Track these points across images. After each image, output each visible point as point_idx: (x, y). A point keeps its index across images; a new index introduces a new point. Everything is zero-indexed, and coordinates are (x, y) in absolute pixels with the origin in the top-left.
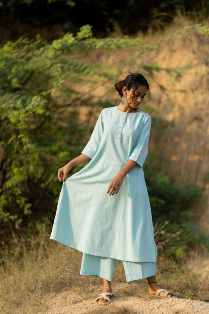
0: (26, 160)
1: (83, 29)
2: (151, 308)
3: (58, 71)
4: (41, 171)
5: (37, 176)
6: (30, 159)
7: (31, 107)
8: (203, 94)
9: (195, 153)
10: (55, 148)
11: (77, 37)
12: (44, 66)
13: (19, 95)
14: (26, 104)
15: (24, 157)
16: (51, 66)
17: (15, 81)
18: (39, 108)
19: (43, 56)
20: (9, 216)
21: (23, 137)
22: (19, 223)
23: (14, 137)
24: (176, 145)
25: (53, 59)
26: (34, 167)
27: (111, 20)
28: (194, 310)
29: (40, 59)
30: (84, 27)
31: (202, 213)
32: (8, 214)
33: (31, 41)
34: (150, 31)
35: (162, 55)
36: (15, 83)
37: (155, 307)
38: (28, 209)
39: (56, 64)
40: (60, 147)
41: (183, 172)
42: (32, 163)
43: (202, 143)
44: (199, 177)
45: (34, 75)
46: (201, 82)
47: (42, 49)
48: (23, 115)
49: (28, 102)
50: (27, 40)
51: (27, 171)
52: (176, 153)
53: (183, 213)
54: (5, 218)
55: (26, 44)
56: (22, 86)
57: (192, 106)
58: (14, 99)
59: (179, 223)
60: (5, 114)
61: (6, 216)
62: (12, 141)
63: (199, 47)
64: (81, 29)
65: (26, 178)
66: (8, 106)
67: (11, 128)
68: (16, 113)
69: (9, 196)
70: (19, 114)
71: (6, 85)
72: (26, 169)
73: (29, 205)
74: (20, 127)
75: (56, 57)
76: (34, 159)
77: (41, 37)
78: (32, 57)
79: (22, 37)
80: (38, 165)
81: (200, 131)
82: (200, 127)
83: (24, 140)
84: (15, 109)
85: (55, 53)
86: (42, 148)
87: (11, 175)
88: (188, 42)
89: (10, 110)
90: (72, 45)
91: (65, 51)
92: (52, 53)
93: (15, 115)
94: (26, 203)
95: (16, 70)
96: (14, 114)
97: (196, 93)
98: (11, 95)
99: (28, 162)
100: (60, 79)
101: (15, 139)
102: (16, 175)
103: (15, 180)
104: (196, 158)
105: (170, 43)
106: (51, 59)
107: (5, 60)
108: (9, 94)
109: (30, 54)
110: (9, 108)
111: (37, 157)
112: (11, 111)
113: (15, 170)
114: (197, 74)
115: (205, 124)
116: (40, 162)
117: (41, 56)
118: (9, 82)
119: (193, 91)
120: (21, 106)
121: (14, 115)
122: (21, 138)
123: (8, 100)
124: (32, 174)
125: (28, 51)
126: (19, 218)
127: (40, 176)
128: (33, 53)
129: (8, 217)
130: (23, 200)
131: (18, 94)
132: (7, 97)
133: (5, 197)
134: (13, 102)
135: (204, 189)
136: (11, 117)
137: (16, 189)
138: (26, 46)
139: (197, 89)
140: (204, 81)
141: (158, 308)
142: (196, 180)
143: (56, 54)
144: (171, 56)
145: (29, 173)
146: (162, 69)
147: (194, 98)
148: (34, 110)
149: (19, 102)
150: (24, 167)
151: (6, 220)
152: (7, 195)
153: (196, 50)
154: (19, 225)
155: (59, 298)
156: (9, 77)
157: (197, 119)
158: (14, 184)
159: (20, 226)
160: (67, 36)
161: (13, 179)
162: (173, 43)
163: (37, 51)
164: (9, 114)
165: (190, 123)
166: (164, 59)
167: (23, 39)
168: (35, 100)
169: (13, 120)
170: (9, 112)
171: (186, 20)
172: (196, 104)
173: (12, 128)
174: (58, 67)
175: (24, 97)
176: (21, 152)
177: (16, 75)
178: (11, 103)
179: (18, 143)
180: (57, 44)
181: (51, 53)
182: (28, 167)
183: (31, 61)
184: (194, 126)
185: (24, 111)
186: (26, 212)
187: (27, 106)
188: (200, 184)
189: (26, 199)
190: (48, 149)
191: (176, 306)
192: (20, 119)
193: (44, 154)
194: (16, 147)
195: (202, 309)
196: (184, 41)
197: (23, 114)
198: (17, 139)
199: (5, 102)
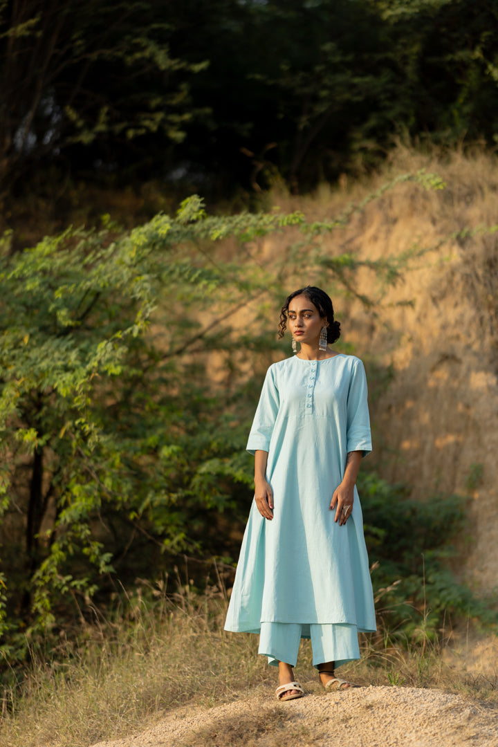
0: (96, 468)
1: (186, 204)
2: (326, 704)
3: (146, 289)
4: (127, 487)
5: (120, 498)
6: (103, 466)
7: (96, 364)
8: (456, 305)
9: (449, 430)
10: (152, 440)
11: (177, 219)
12: (117, 280)
13: (72, 342)
14: (87, 359)
15: (92, 463)
16: (131, 280)
17: (63, 313)
18: (112, 365)
19: (116, 259)
20: (71, 581)
21: (86, 423)
22: (92, 594)
23: (69, 424)
24: (409, 416)
25: (135, 266)
26: (113, 480)
27: (260, 166)
28: (398, 700)
29: (109, 266)
30: (188, 200)
31: (469, 551)
32: (69, 578)
33: (90, 232)
34: (343, 181)
35: (370, 232)
36: (64, 318)
37: (333, 703)
38: (107, 564)
39: (140, 275)
40: (162, 437)
41: (426, 471)
42: (108, 473)
43: (460, 407)
44: (459, 476)
45: (102, 297)
46: (450, 282)
47: (112, 246)
48: (82, 381)
49: (90, 354)
50: (82, 231)
51: (100, 490)
52: (410, 434)
53: (427, 554)
54: (63, 586)
55: (81, 238)
56: (79, 323)
57: (436, 334)
58: (63, 349)
59: (421, 575)
60: (47, 381)
61: (64, 582)
62: (66, 433)
63: (443, 208)
64: (183, 203)
65: (99, 502)
66: (53, 364)
67: (61, 407)
68: (68, 377)
69: (69, 542)
70: (75, 379)
71: (47, 322)
72: (96, 486)
73: (107, 556)
74: (78, 404)
75: (140, 260)
76: (113, 465)
77: (112, 219)
78: (94, 263)
79: (71, 226)
80: (120, 476)
81: (455, 384)
82: (454, 375)
83: (87, 428)
84: (67, 369)
85: (137, 252)
86: (127, 442)
87: (69, 499)
88: (420, 201)
89: (56, 372)
90: (169, 234)
91: (157, 247)
92: (133, 254)
93: (67, 382)
94: (102, 552)
95: (64, 292)
96: (64, 379)
97: (442, 305)
98: (57, 341)
99: (99, 473)
100: (148, 305)
101: (71, 428)
102: (78, 499)
103: (76, 508)
104: (451, 439)
105: (385, 203)
106: (130, 266)
107: (40, 274)
108: (53, 340)
109: (89, 259)
110: (55, 368)
111: (117, 462)
112: (58, 374)
113: (76, 489)
114: (441, 266)
115: (464, 368)
116: (125, 470)
117: (111, 262)
118: (53, 316)
119: (435, 301)
120: (78, 363)
121: (64, 382)
122: (81, 424)
123: (53, 353)
124: (110, 493)
125: (86, 252)
126: (90, 584)
127: (126, 498)
128: (95, 255)
129: (68, 583)
130: (96, 547)
131: (72, 338)
132: (49, 347)
133: (61, 546)
134: (63, 357)
135: (470, 502)
136: (59, 385)
137: (80, 527)
138: (82, 242)
139: (443, 296)
140: (457, 277)
141: (337, 703)
142: (453, 484)
143: (139, 255)
144: (389, 232)
145: (105, 494)
146: (362, 264)
147: (440, 315)
148: (104, 368)
149: (73, 355)
150: (92, 483)
151: (66, 589)
152: (66, 543)
153: (437, 217)
154: (90, 596)
155: (170, 718)
156: (52, 307)
157: (448, 358)
158: (76, 516)
159: (94, 598)
160: (157, 220)
161: (73, 506)
162: (391, 205)
163: (103, 252)
164: (55, 381)
165: (433, 369)
166: (375, 238)
167: (74, 228)
168: (102, 349)
169: (63, 392)
170: (55, 376)
171: (413, 155)
172: (444, 327)
173: (64, 406)
174: (145, 281)
175: (83, 345)
176: (85, 452)
177: (66, 302)
178: (59, 359)
179: (78, 435)
180: (138, 236)
181: (129, 255)
182: (102, 483)
183: (94, 272)
184: (443, 374)
185: (83, 372)
186: (104, 569)
187: (88, 363)
188: (460, 492)
189: (102, 546)
190: (139, 443)
191: (368, 698)
192: (77, 388)
193: (130, 454)
194: (74, 444)
195: (413, 697)
196: (413, 198)
197: (81, 378)
198: (76, 429)
199: (46, 356)
